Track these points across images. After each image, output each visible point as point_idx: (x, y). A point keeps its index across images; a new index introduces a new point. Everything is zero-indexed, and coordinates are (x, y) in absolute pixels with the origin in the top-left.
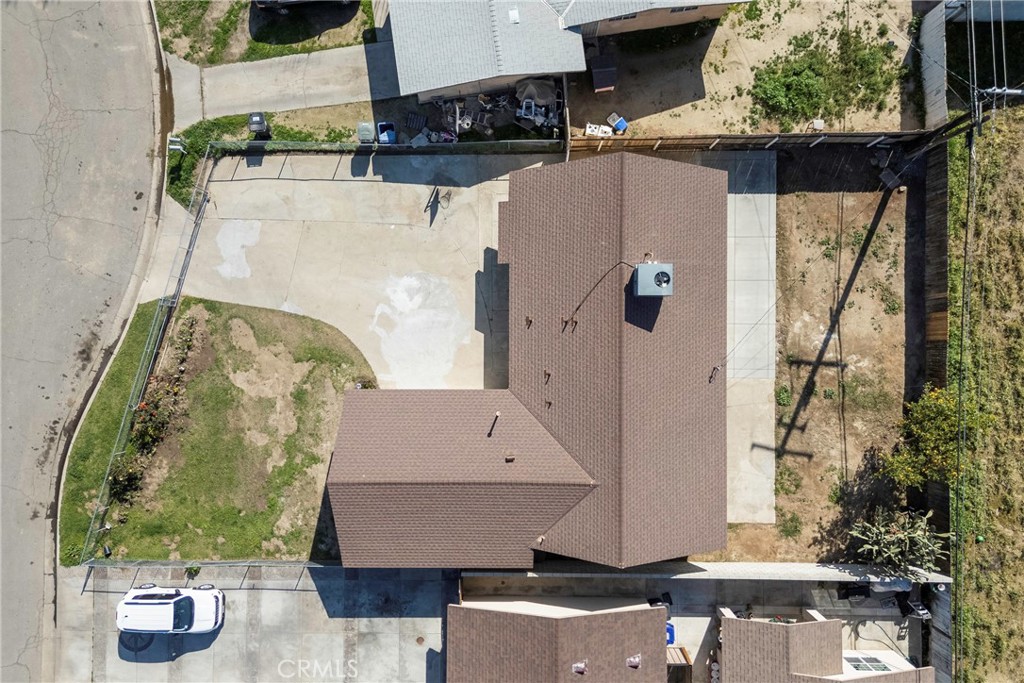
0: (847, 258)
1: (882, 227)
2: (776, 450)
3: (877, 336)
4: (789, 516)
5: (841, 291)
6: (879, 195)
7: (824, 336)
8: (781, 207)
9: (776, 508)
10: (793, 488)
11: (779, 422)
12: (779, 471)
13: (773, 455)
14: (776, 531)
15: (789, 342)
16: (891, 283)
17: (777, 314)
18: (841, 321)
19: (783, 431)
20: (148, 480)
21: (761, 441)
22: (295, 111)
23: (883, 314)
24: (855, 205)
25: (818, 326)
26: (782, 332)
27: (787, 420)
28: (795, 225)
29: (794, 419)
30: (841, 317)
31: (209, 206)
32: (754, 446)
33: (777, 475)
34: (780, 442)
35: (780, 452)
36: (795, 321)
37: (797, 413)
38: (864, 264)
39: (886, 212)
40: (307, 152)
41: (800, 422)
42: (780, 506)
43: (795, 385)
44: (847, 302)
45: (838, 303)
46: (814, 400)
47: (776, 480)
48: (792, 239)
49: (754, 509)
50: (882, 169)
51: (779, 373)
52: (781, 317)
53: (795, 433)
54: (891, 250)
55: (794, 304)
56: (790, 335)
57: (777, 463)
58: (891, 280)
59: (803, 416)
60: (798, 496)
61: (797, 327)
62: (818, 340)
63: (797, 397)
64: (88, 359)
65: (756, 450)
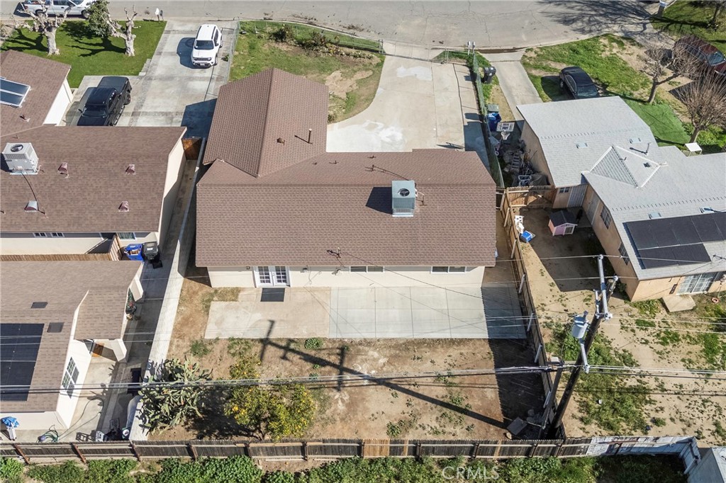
0: (439, 392)
1: (470, 421)
2: (267, 339)
3: (366, 417)
4: (209, 347)
5: (407, 387)
6: (501, 419)
7: (366, 373)
8: (478, 342)
9: (218, 339)
10: (232, 351)
11: (291, 341)
12: (249, 341)
13: (263, 337)
14: (198, 338)
15: (360, 347)
16: (417, 428)
17: (385, 340)
18: (380, 387)
19: (284, 344)
20: (280, 44)
21: (276, 328)
22: (502, 92)
23: (387, 422)
24: (488, 398)
25: (375, 369)
26: (369, 343)
27: (292, 346)
28: (462, 351)
29: (293, 351)
30: (383, 387)
31: (440, 64)
32: (272, 322)
33: (245, 339)
34: (274, 342)
35: (265, 342)
36: (379, 351)
37: (298, 353)
38: (433, 405)
39: (485, 424)
40: (477, 96)
41: (289, 355)
42: (219, 342)
43: (323, 352)
44: (397, 392)
45: (396, 385)
46: (308, 366)
47: (241, 339)
48: (451, 350)
49: (219, 323)
50: (524, 420)
51: (334, 341)
52: (382, 342)
53: (281, 352)
54: (449, 429)
55: (393, 352)
56: (367, 348)
57: (257, 340)
58: (420, 429)
59: (296, 358)
60: (225, 355)
61: (373, 353)
62: (363, 368)
63: (313, 353)
64: (349, 28)
65: (268, 324)
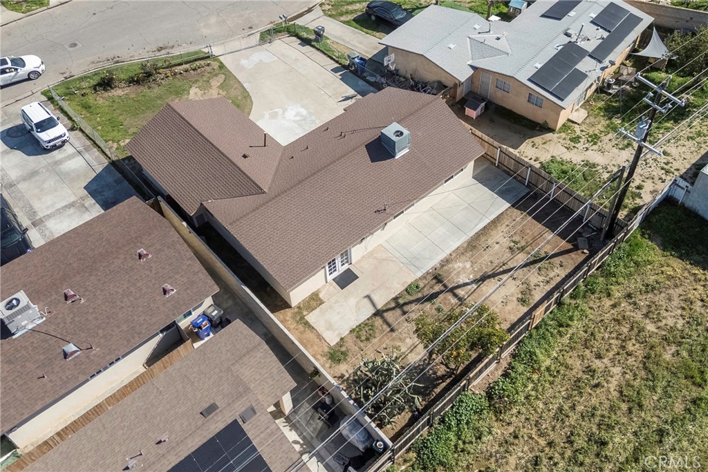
0: (521, 258)
1: (557, 260)
2: (378, 311)
3: (500, 306)
4: (343, 349)
5: (501, 269)
6: (570, 246)
7: (468, 281)
8: (508, 212)
9: (342, 339)
10: (363, 338)
11: (395, 299)
12: (367, 322)
13: (373, 311)
14: (326, 349)
15: (445, 268)
16: (535, 289)
17: (454, 252)
18: (485, 282)
19: (393, 305)
21: (375, 298)
22: (338, 43)
23: (515, 299)
24: (550, 241)
25: (470, 274)
26: (446, 261)
27: (401, 301)
28: (506, 223)
29: (405, 304)
30: (488, 280)
31: (269, 44)
32: (368, 297)
33: (362, 323)
34: (385, 308)
35: (378, 313)
36: (460, 261)
37: (411, 302)
38: (528, 268)
39: (566, 256)
40: (325, 54)
41: (406, 308)
42: (345, 339)
43: (425, 289)
44: (500, 277)
45: (493, 273)
46: (428, 306)
47: (360, 325)
48: (499, 228)
50: (582, 237)
51: (423, 277)
52: (454, 255)
53: (398, 312)
54: (552, 274)
55: (469, 254)
56: (450, 266)
57: (371, 317)
58: (537, 287)
59: (414, 307)
60: (362, 345)
61: (458, 265)
62: (463, 279)
63: (420, 295)
65: (366, 300)
